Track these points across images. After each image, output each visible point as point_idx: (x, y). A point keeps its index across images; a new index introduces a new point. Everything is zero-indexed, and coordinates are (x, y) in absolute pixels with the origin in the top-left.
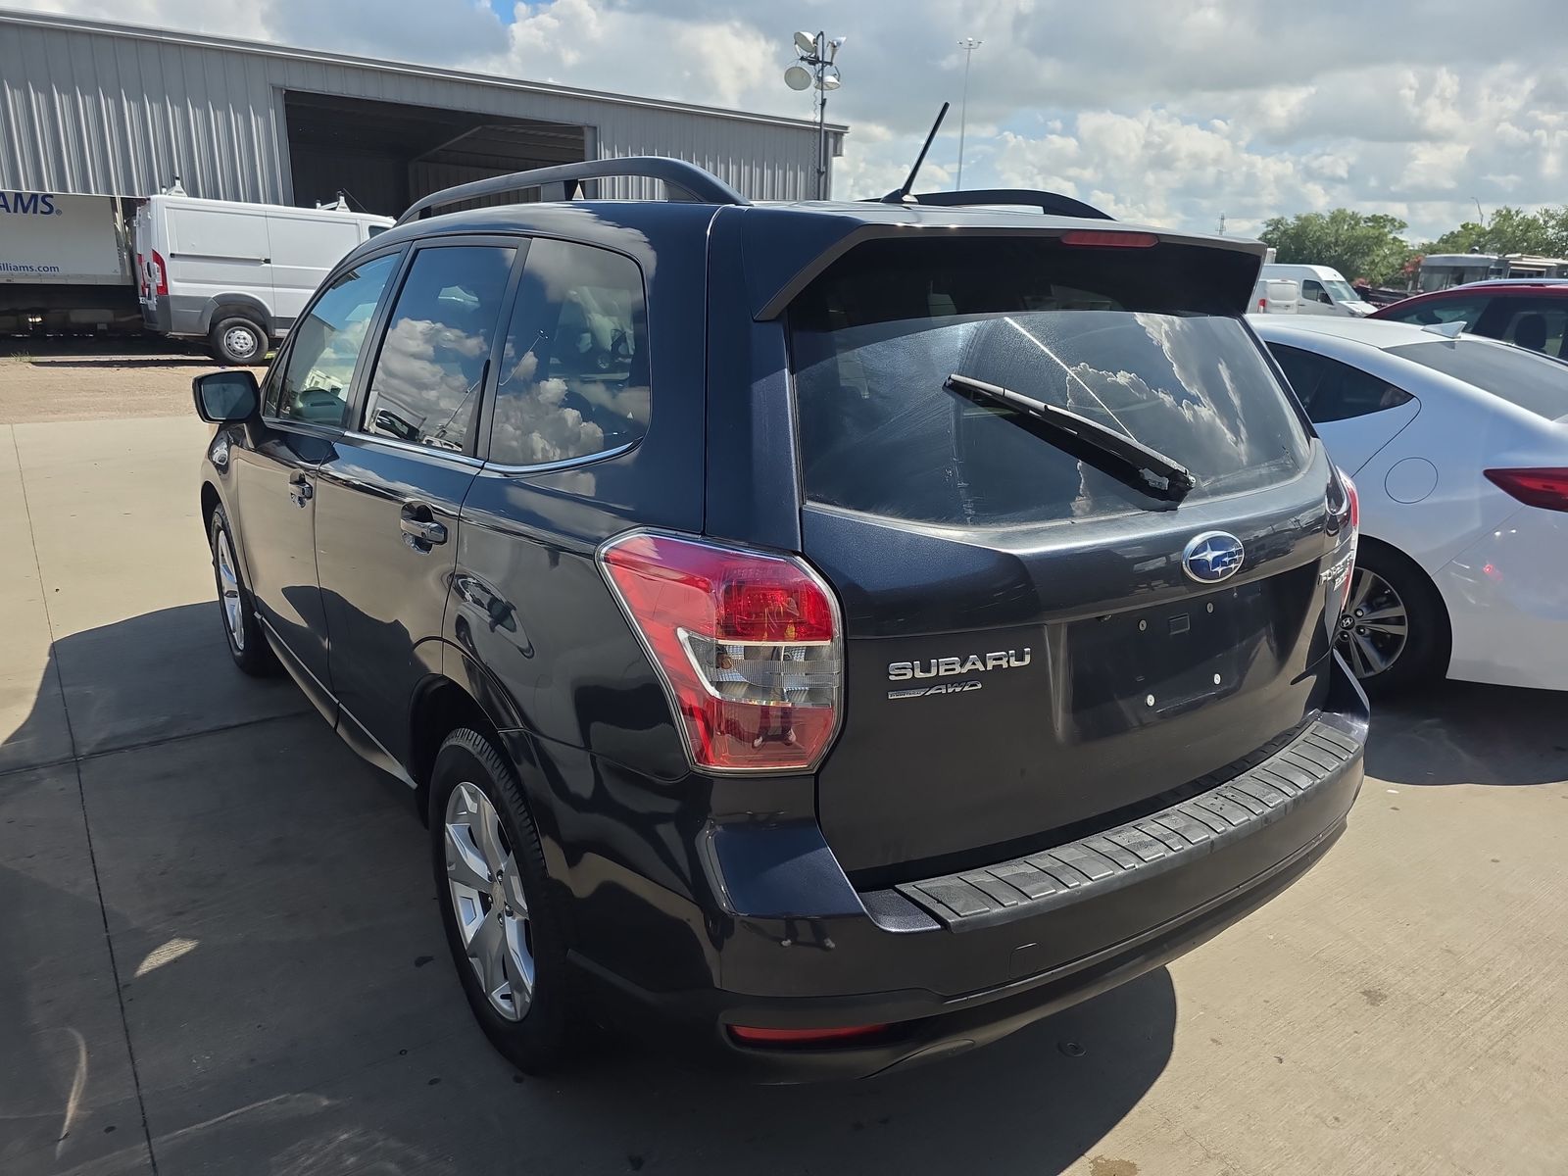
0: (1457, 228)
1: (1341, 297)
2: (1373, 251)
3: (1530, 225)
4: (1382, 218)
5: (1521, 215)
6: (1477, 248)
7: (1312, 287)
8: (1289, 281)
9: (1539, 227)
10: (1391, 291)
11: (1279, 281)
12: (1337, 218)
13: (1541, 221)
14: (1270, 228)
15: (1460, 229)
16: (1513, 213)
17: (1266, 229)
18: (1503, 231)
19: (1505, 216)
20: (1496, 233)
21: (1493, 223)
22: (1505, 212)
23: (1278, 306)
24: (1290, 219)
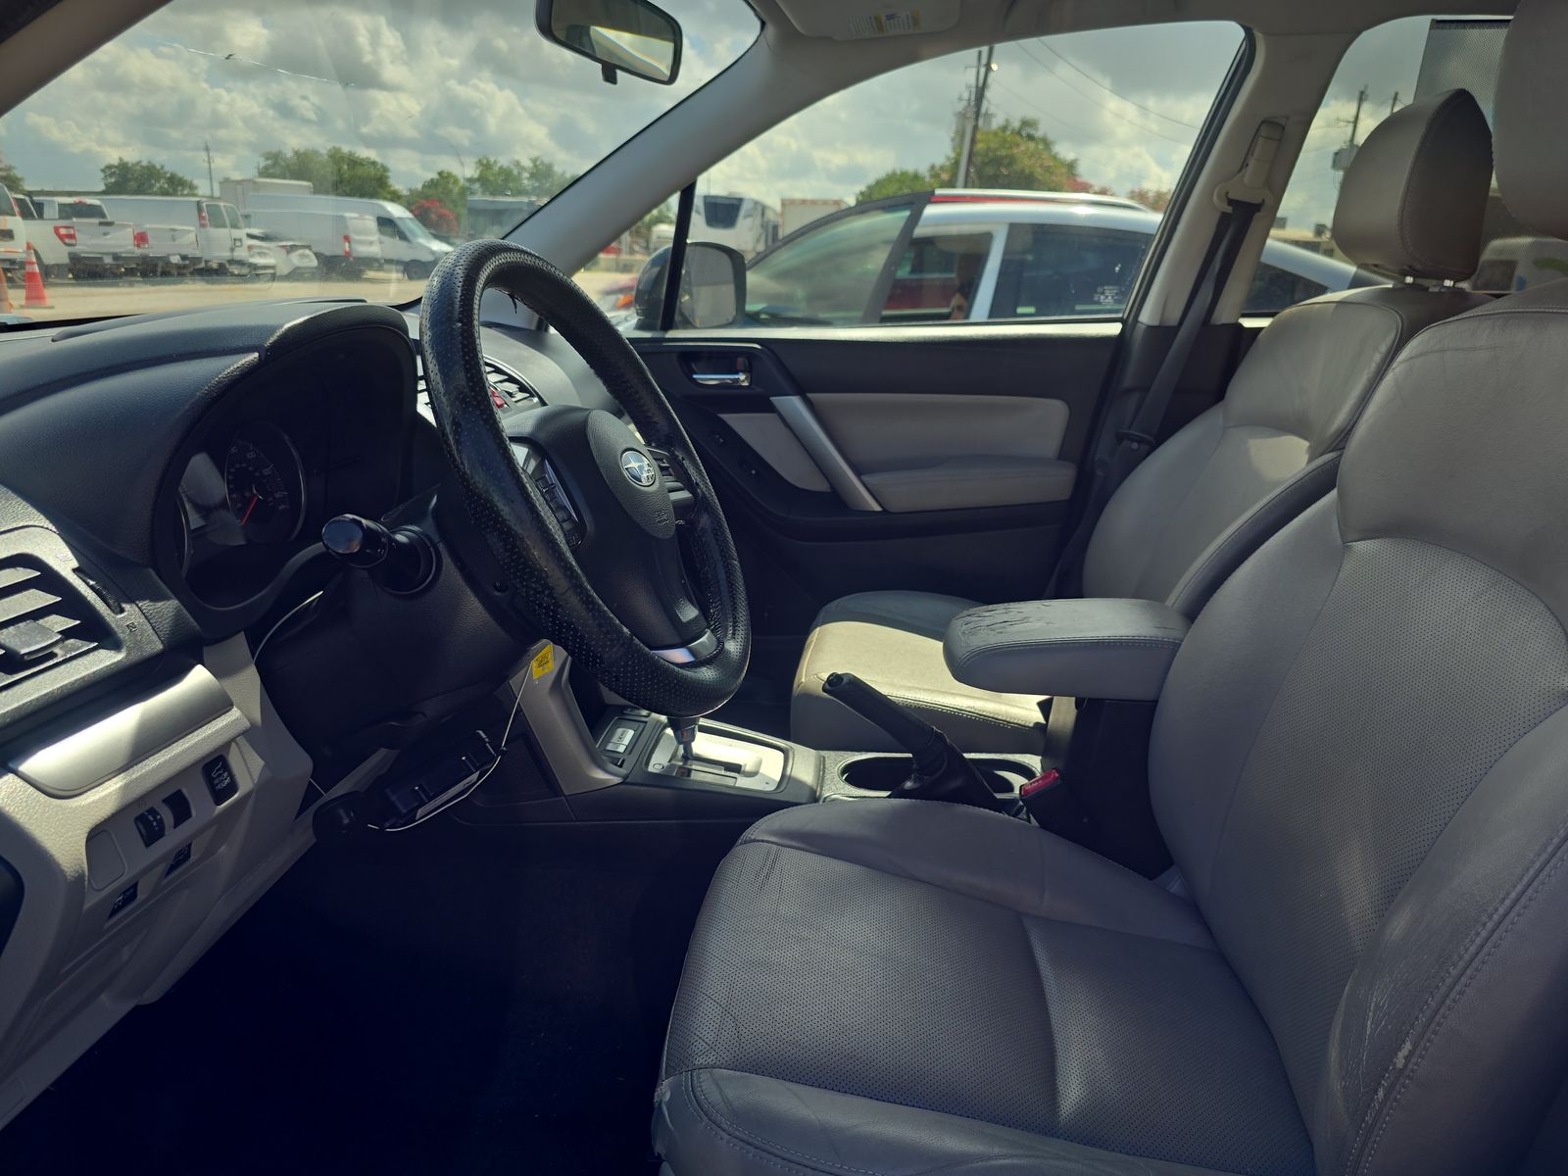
0: (435, 176)
1: (413, 234)
3: (507, 175)
5: (499, 165)
6: (495, 191)
7: (386, 223)
8: (364, 216)
9: (515, 178)
11: (355, 215)
12: (336, 156)
13: (515, 172)
14: (269, 162)
15: (437, 176)
16: (492, 162)
18: (488, 180)
19: (485, 166)
20: (482, 180)
21: (478, 172)
22: (485, 162)
23: (362, 243)
24: (289, 154)
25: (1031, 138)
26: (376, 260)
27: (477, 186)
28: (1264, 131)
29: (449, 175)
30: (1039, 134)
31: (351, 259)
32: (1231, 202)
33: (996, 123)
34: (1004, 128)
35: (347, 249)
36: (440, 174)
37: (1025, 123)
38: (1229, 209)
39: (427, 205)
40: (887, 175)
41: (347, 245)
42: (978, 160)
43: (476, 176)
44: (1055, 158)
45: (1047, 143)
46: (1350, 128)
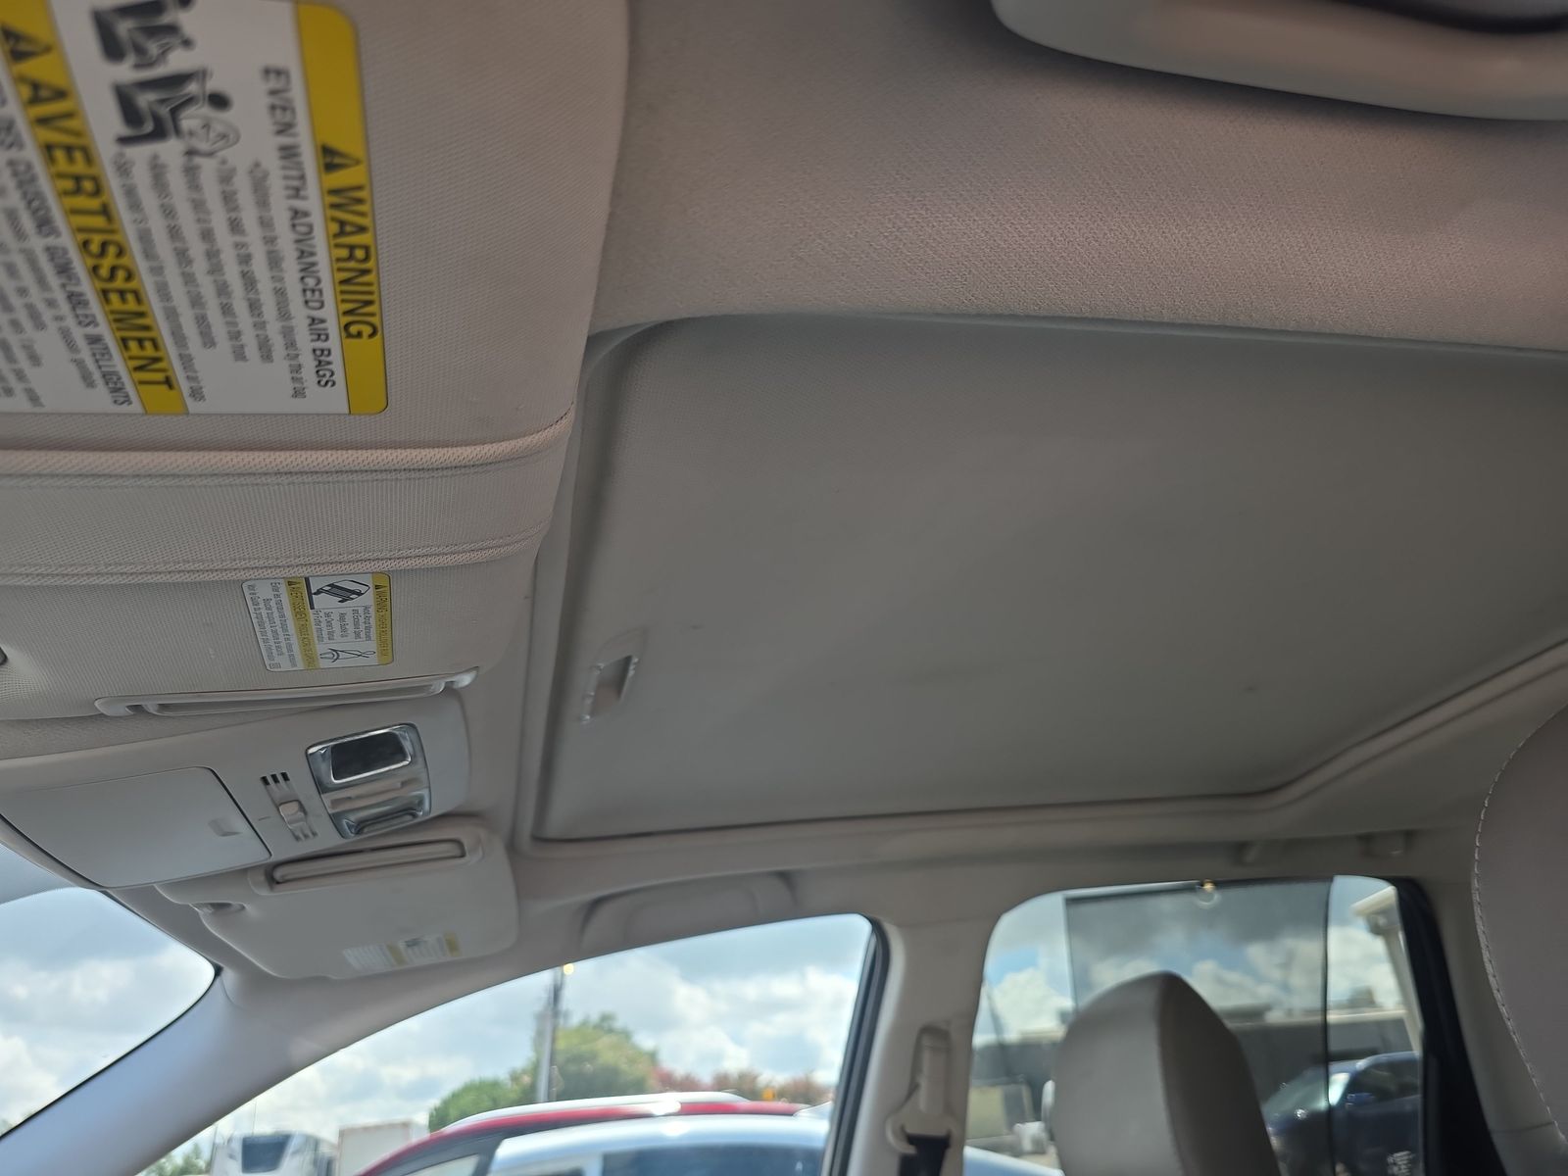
25: (611, 1031)
28: (927, 1041)
30: (618, 1026)
32: (912, 1140)
33: (575, 1020)
34: (584, 1025)
37: (606, 1018)
38: (911, 1150)
42: (560, 1058)
44: (635, 1047)
45: (626, 1035)
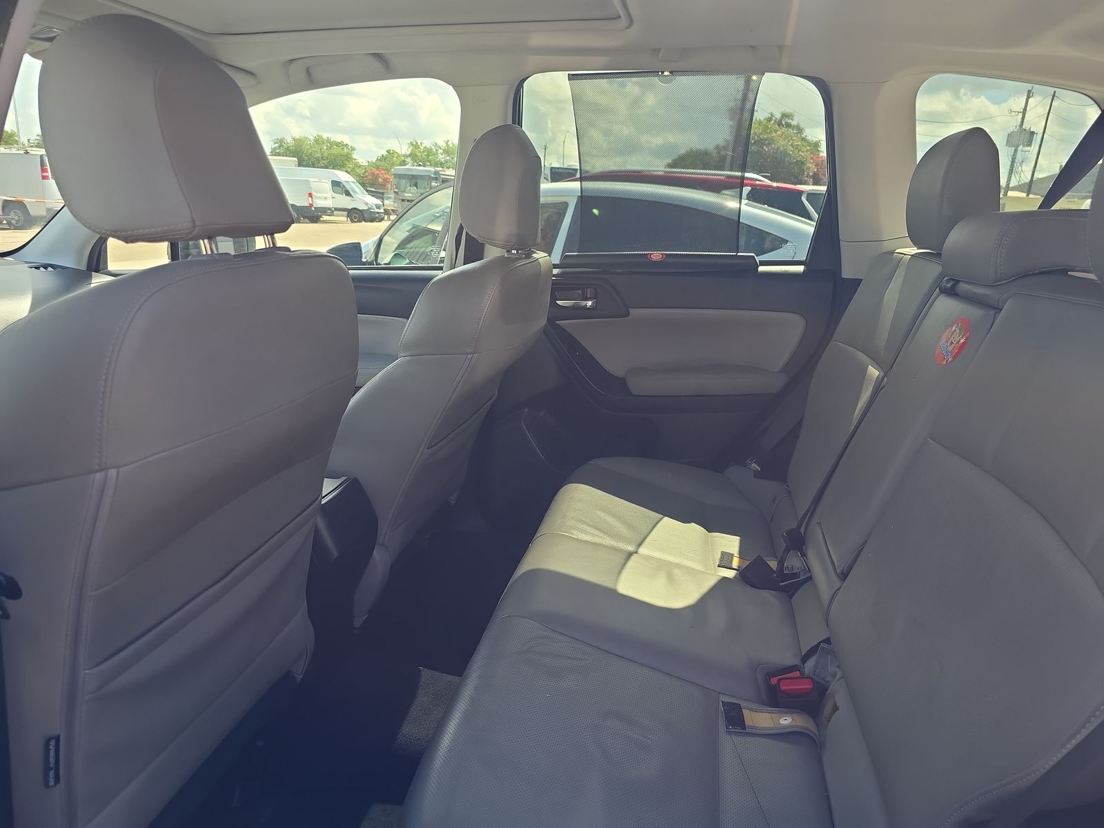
0: (385, 153)
1: (355, 192)
2: (346, 164)
3: (429, 152)
4: (340, 143)
5: (424, 145)
6: (421, 163)
7: (336, 184)
8: (323, 181)
9: (434, 154)
10: (374, 190)
11: (317, 180)
12: (318, 140)
13: (434, 150)
14: (277, 145)
15: (386, 153)
16: (419, 144)
17: (274, 146)
18: (416, 156)
19: (415, 146)
20: (413, 156)
21: (410, 150)
22: (414, 143)
23: (320, 198)
24: (289, 140)
25: (788, 125)
26: (330, 209)
27: (409, 160)
29: (394, 152)
30: (794, 123)
31: (313, 209)
33: (765, 115)
34: (769, 120)
35: (311, 203)
36: (388, 151)
37: (784, 115)
39: (376, 172)
40: (687, 152)
41: (310, 199)
43: (408, 153)
44: (804, 139)
45: (800, 130)
46: (1020, 116)
